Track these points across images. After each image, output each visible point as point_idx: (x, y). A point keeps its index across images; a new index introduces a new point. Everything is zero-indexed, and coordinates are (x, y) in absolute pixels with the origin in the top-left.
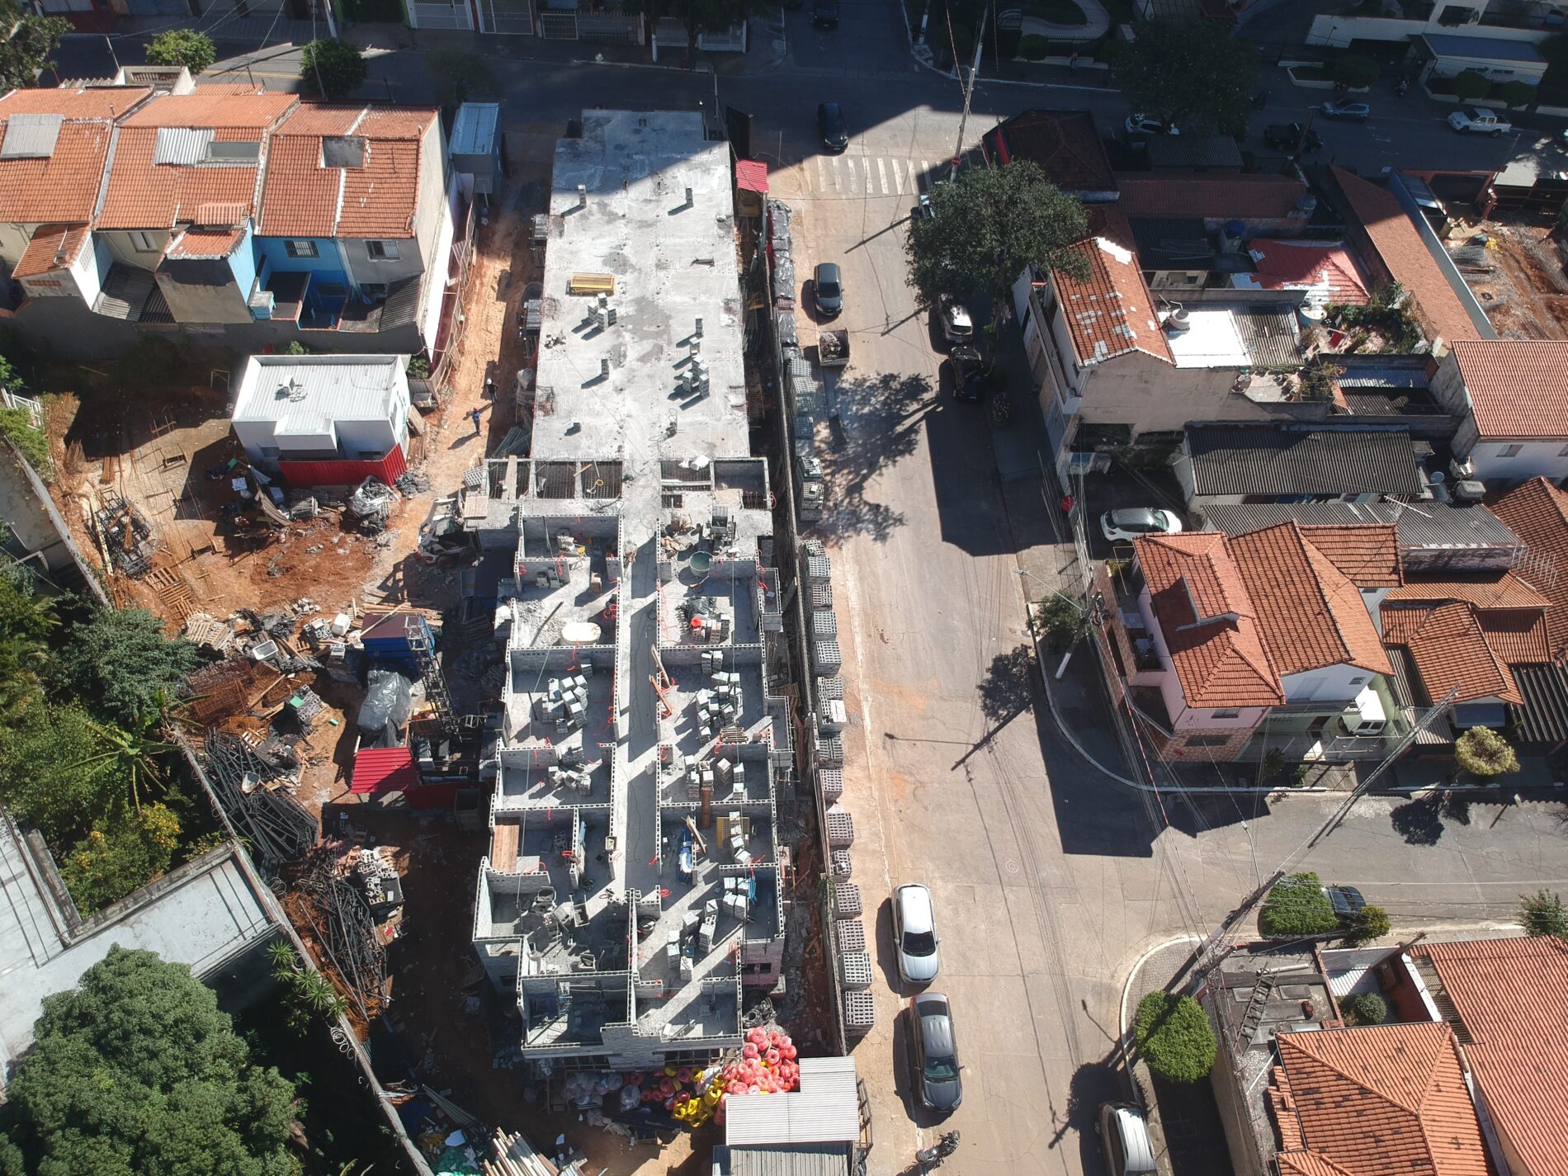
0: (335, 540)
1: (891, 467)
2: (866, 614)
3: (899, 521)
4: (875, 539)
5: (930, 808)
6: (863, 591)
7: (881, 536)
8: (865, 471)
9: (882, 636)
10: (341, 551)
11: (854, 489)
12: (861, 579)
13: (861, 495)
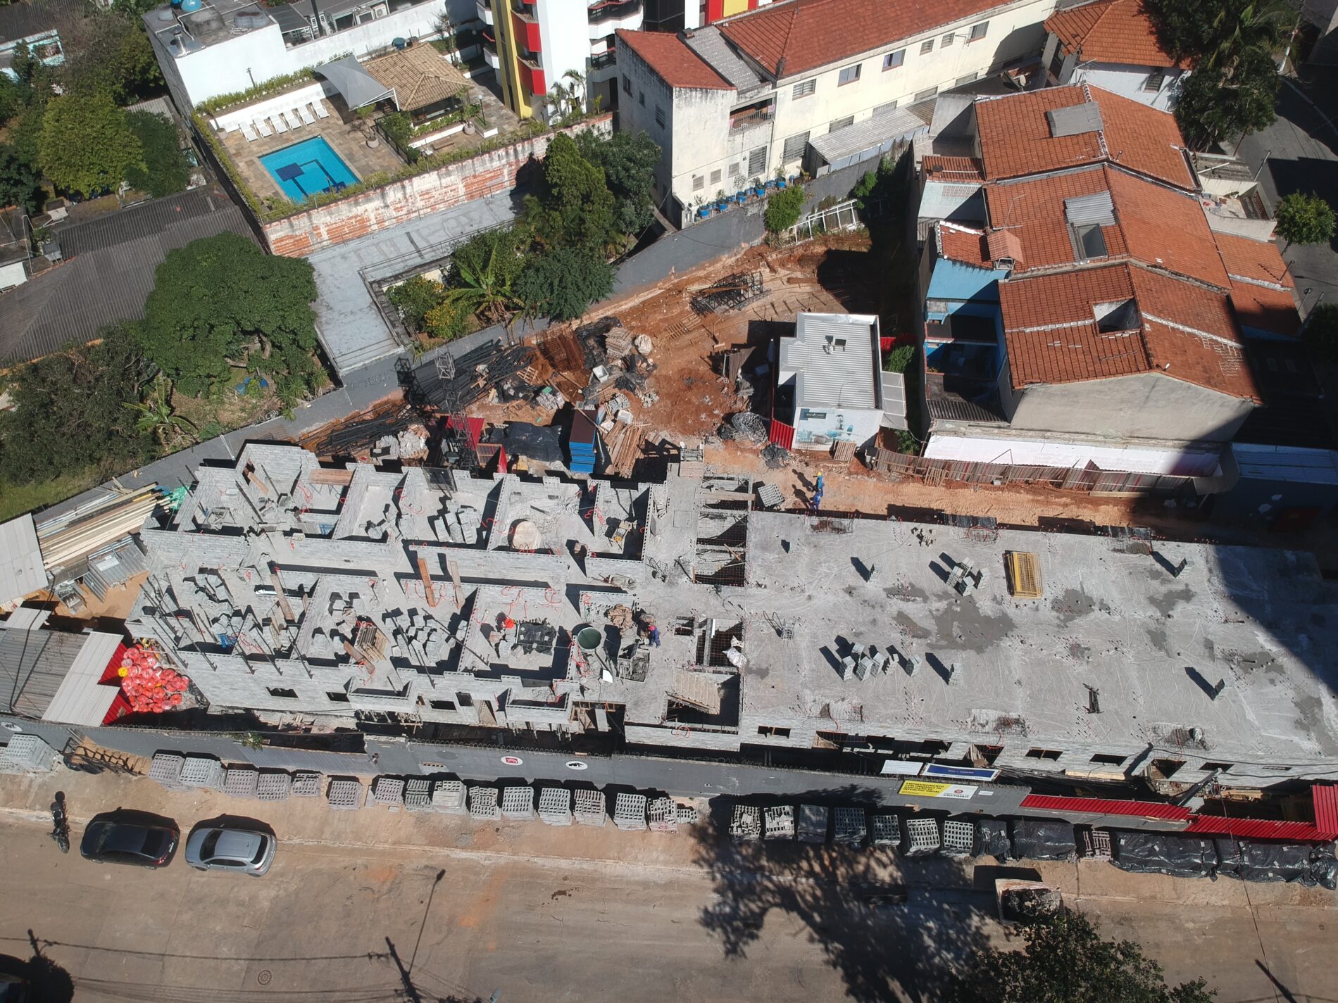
10: (703, 416)
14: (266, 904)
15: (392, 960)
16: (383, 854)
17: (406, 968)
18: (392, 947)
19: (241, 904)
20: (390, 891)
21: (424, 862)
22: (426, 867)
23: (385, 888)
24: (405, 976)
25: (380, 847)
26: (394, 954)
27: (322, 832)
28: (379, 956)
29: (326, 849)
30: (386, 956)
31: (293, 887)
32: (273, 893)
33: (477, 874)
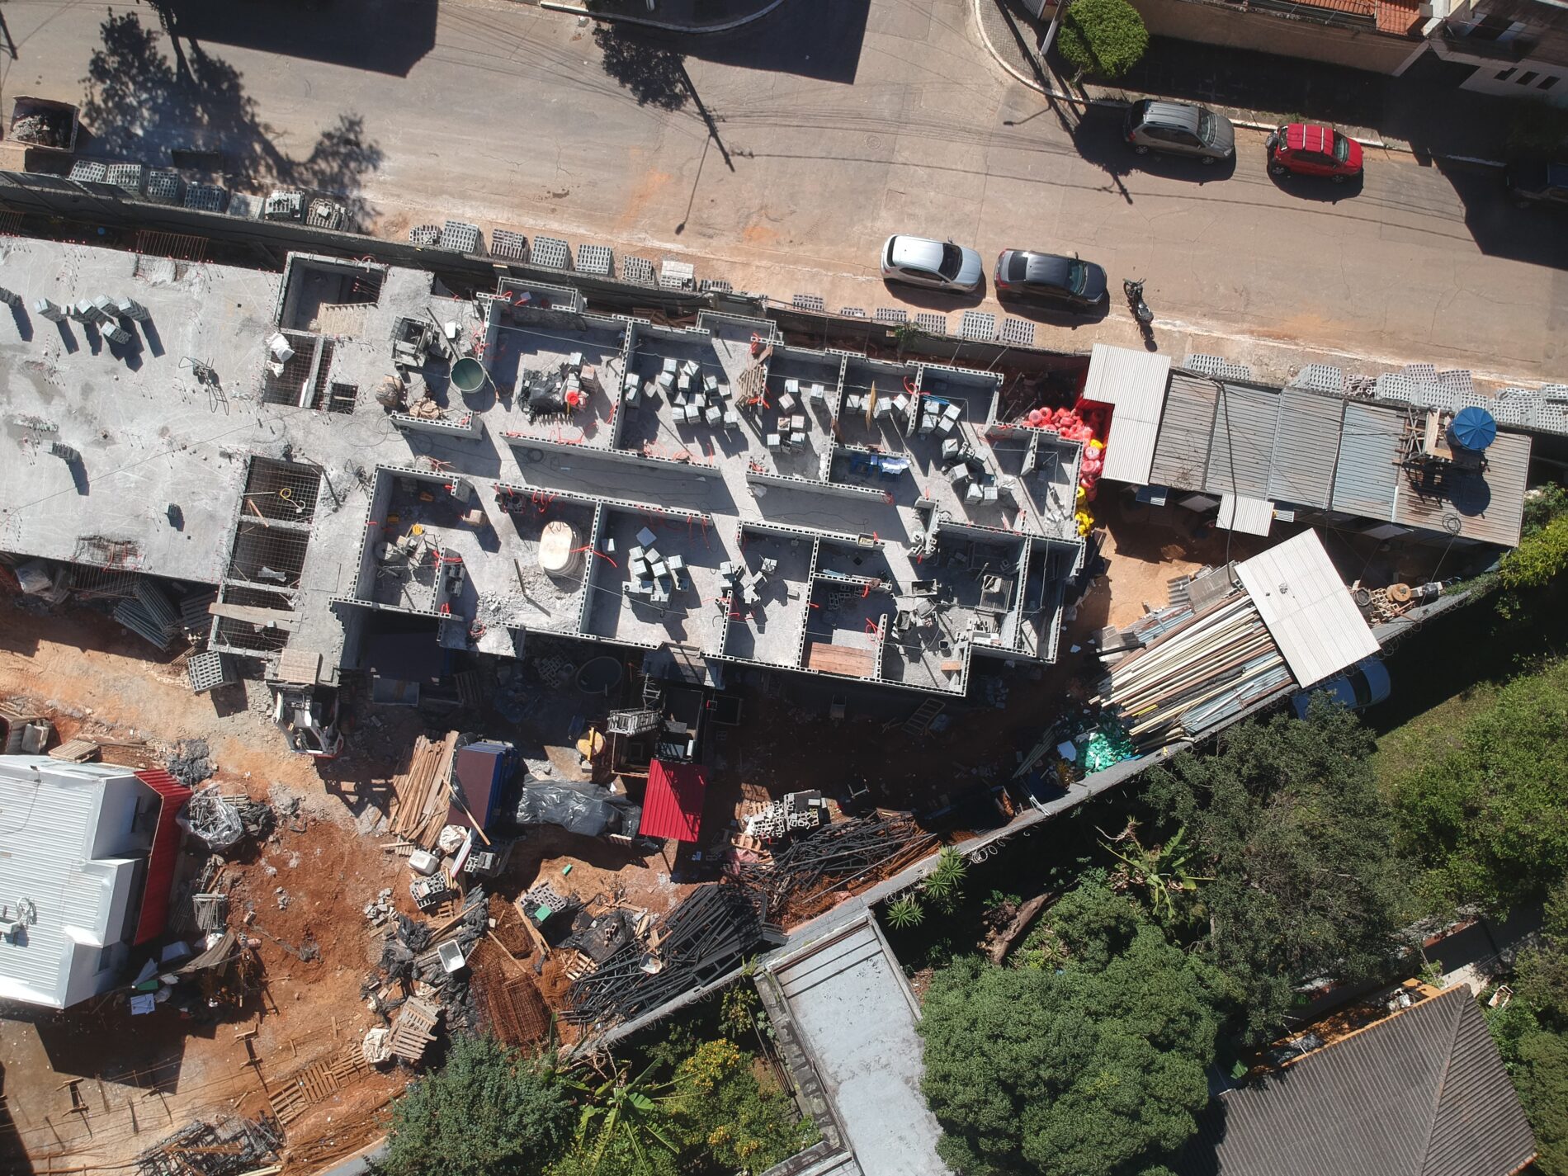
0: (271, 870)
1: (256, 110)
2: (520, 206)
3: (354, 125)
4: (375, 168)
5: (793, 207)
6: (484, 200)
7: (373, 157)
8: (258, 148)
9: (555, 195)
10: (293, 863)
11: (285, 170)
12: (464, 196)
13: (299, 164)
14: (883, 213)
15: (727, 147)
16: (761, 256)
17: (713, 140)
18: (728, 162)
19: (912, 216)
20: (748, 216)
21: (714, 242)
22: (711, 237)
23: (754, 219)
24: (714, 133)
25: (764, 263)
26: (726, 155)
27: (832, 283)
28: (741, 154)
29: (827, 267)
30: (734, 153)
31: (857, 228)
32: (878, 224)
33: (653, 225)
